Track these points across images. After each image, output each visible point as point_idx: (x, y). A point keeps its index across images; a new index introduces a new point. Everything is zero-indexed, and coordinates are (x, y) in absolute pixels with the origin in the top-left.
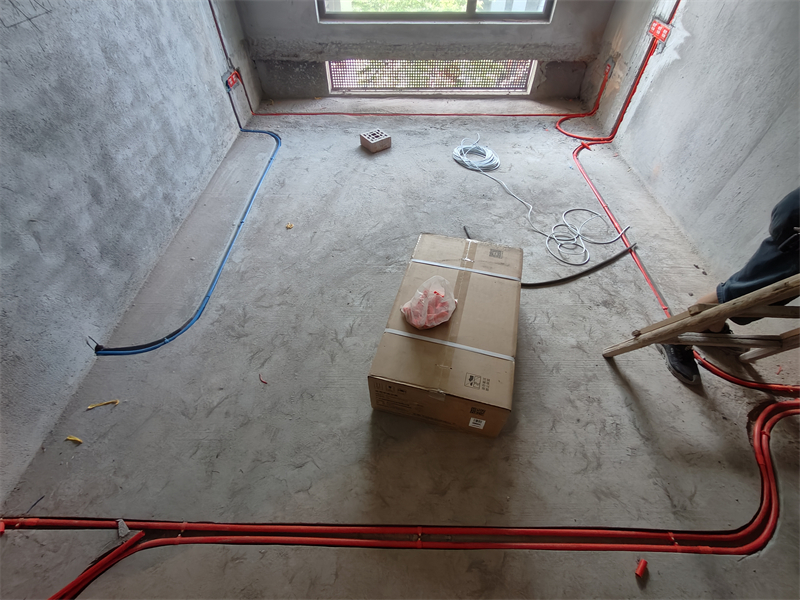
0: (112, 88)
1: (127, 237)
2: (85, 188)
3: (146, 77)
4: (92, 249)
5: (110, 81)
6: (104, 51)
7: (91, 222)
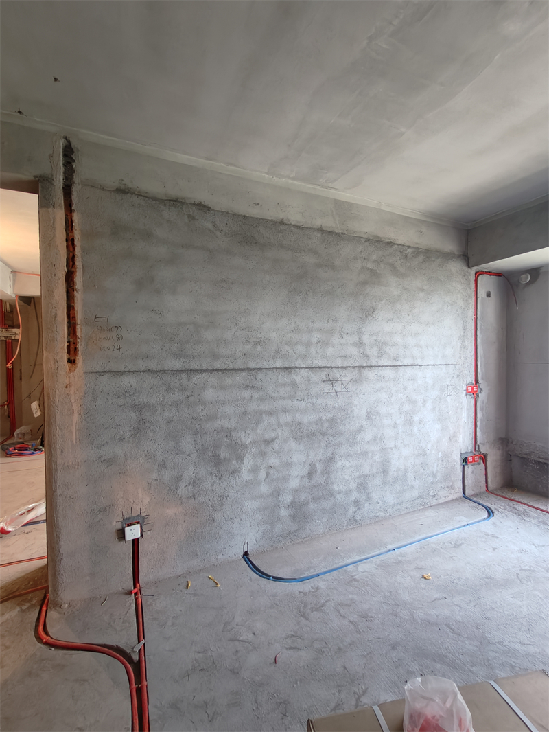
0: (361, 429)
1: (312, 506)
2: (307, 467)
3: (389, 432)
4: (287, 498)
5: (362, 427)
6: (368, 413)
7: (298, 485)
